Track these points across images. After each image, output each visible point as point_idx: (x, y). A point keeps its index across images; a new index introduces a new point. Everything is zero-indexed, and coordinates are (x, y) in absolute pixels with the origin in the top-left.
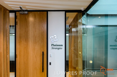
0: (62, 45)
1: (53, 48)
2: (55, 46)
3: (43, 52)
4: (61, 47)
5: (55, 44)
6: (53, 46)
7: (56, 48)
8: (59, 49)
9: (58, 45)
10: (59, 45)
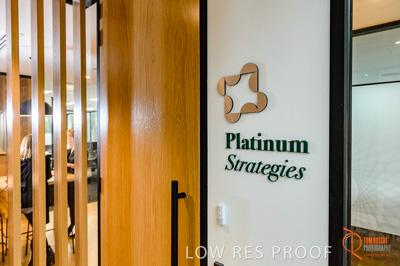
0: (301, 147)
1: (234, 165)
2: (248, 145)
3: (175, 184)
4: (295, 160)
5: (246, 135)
6: (233, 144)
7: (255, 168)
8: (274, 172)
9: (268, 146)
10: (281, 146)
